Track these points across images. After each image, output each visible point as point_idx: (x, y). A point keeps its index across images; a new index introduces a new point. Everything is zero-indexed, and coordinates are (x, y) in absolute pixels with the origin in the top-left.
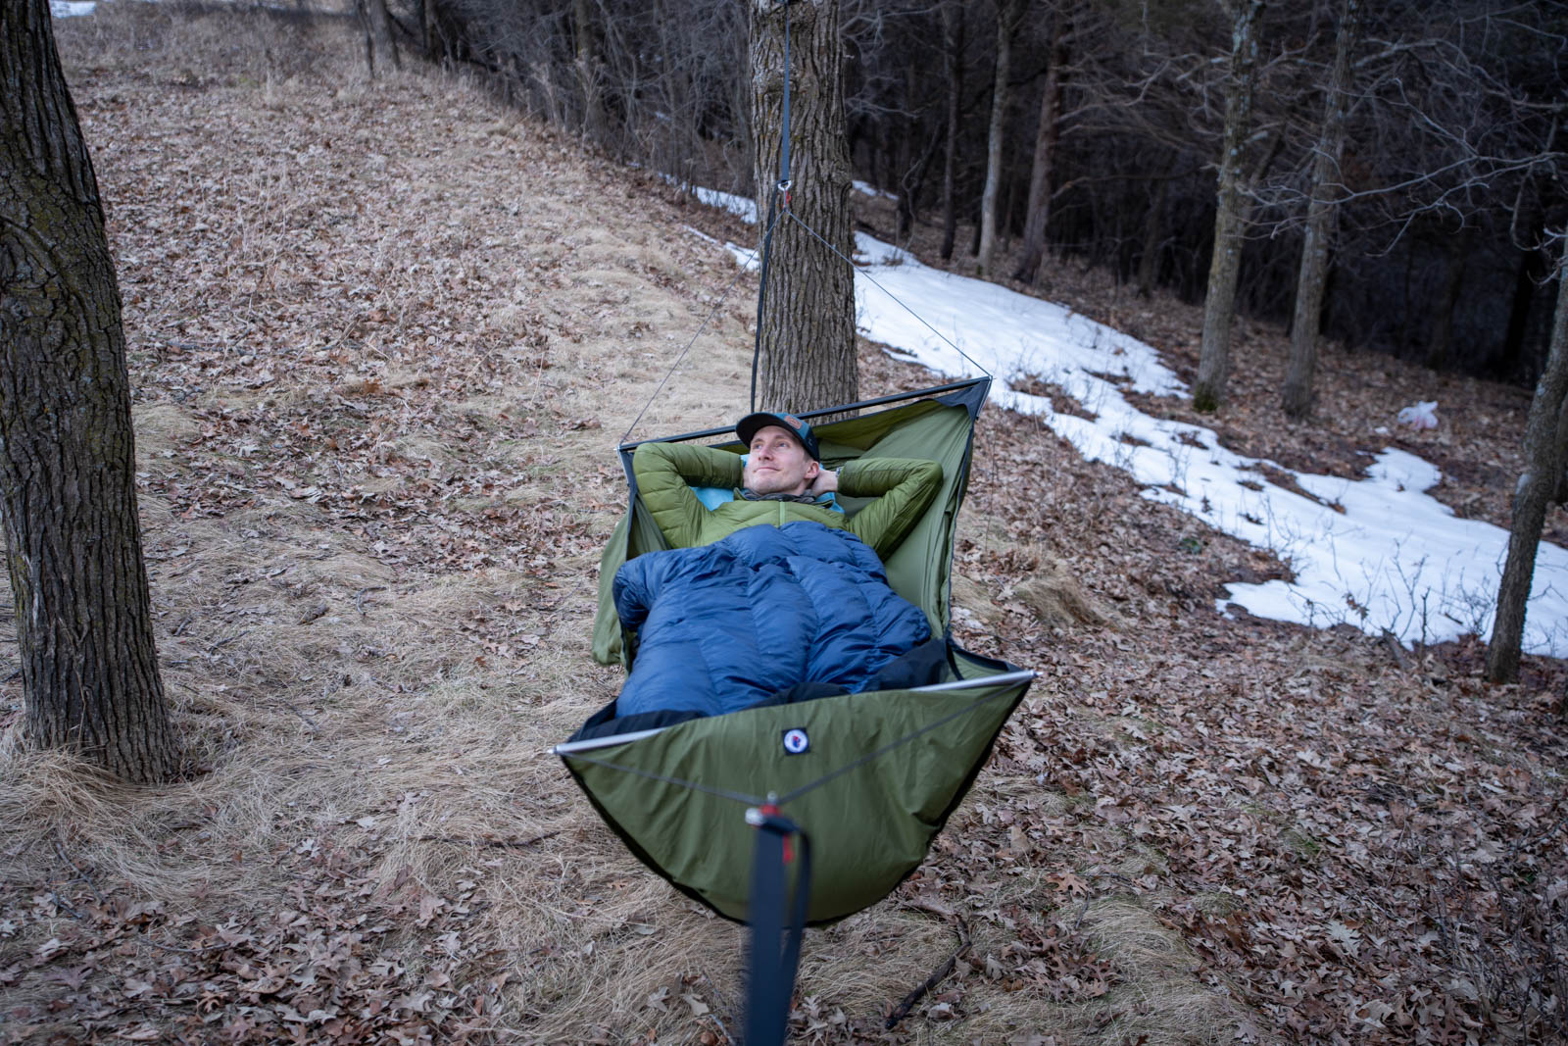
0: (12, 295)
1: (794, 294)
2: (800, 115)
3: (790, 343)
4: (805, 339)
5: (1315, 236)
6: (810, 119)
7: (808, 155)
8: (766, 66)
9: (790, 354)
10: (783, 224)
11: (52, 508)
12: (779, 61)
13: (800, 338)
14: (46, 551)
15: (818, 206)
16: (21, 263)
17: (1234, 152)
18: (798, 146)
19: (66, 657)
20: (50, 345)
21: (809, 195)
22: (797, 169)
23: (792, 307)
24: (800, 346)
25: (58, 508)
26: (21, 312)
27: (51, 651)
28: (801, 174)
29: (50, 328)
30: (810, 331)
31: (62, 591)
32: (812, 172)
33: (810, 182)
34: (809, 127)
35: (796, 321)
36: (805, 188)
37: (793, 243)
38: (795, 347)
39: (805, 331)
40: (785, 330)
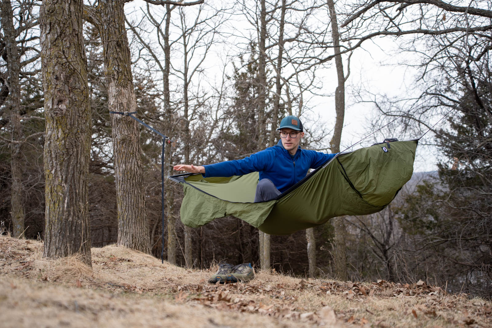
0: (73, 93)
1: (132, 200)
2: (132, 147)
3: (132, 216)
4: (137, 214)
5: (188, 234)
6: (135, 148)
7: (134, 158)
8: (121, 133)
9: (132, 220)
10: (128, 179)
11: (77, 166)
12: (126, 131)
13: (135, 214)
14: (72, 181)
15: (138, 173)
16: (77, 83)
17: (171, 207)
18: (132, 156)
19: (75, 221)
20: (81, 111)
21: (135, 170)
22: (132, 162)
23: (132, 204)
24: (136, 216)
25: (79, 165)
26: (75, 99)
27: (71, 219)
28: (133, 164)
29: (82, 105)
30: (138, 211)
31: (76, 196)
32: (136, 163)
33: (136, 166)
34: (135, 150)
35: (134, 208)
36: (134, 168)
37: (132, 184)
38: (134, 217)
39: (137, 212)
40: (130, 212)
